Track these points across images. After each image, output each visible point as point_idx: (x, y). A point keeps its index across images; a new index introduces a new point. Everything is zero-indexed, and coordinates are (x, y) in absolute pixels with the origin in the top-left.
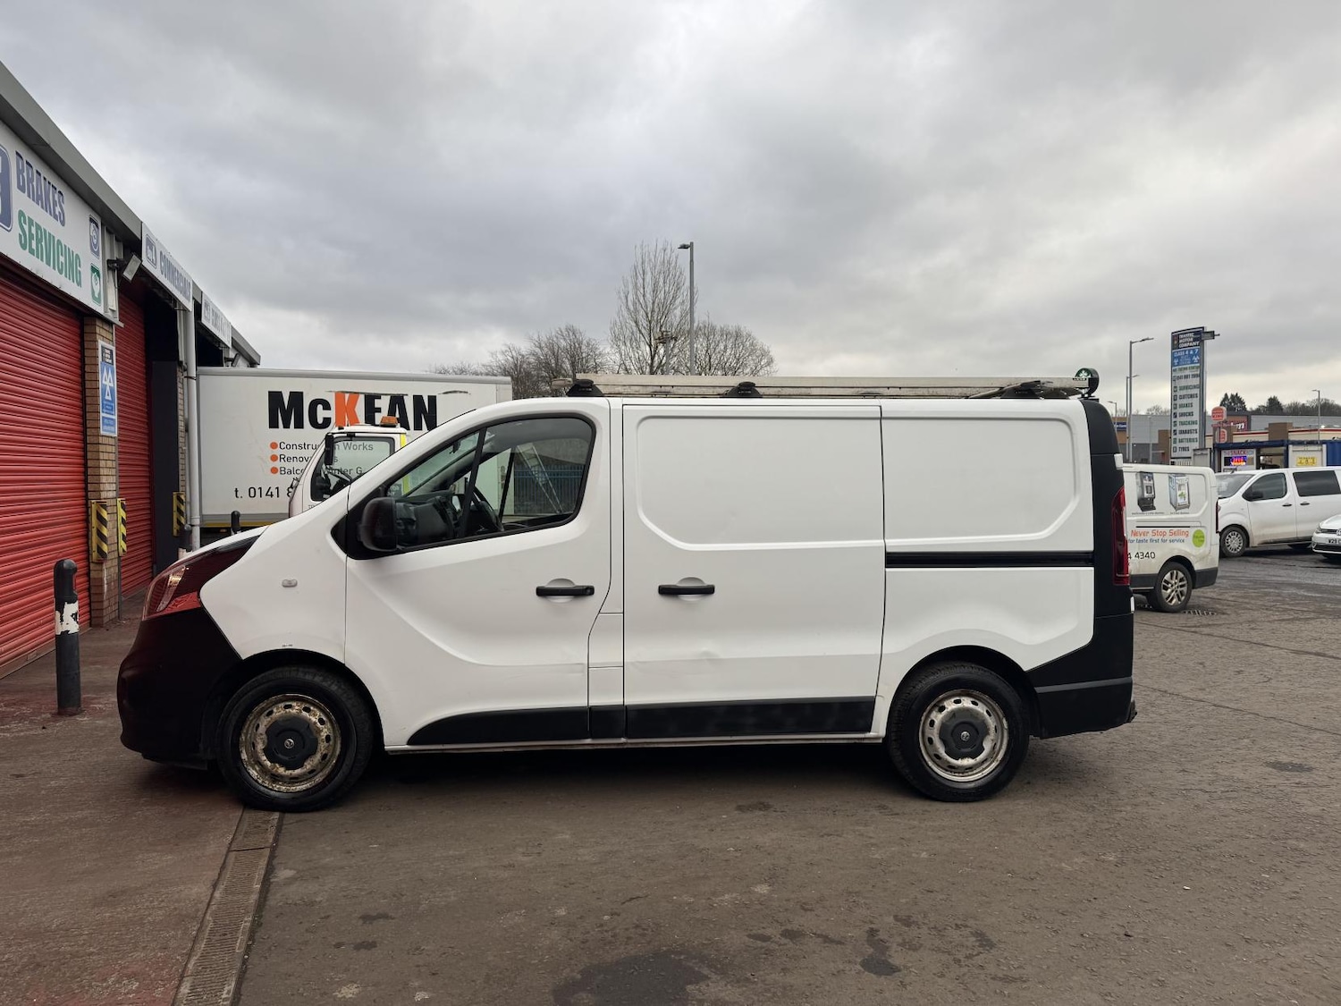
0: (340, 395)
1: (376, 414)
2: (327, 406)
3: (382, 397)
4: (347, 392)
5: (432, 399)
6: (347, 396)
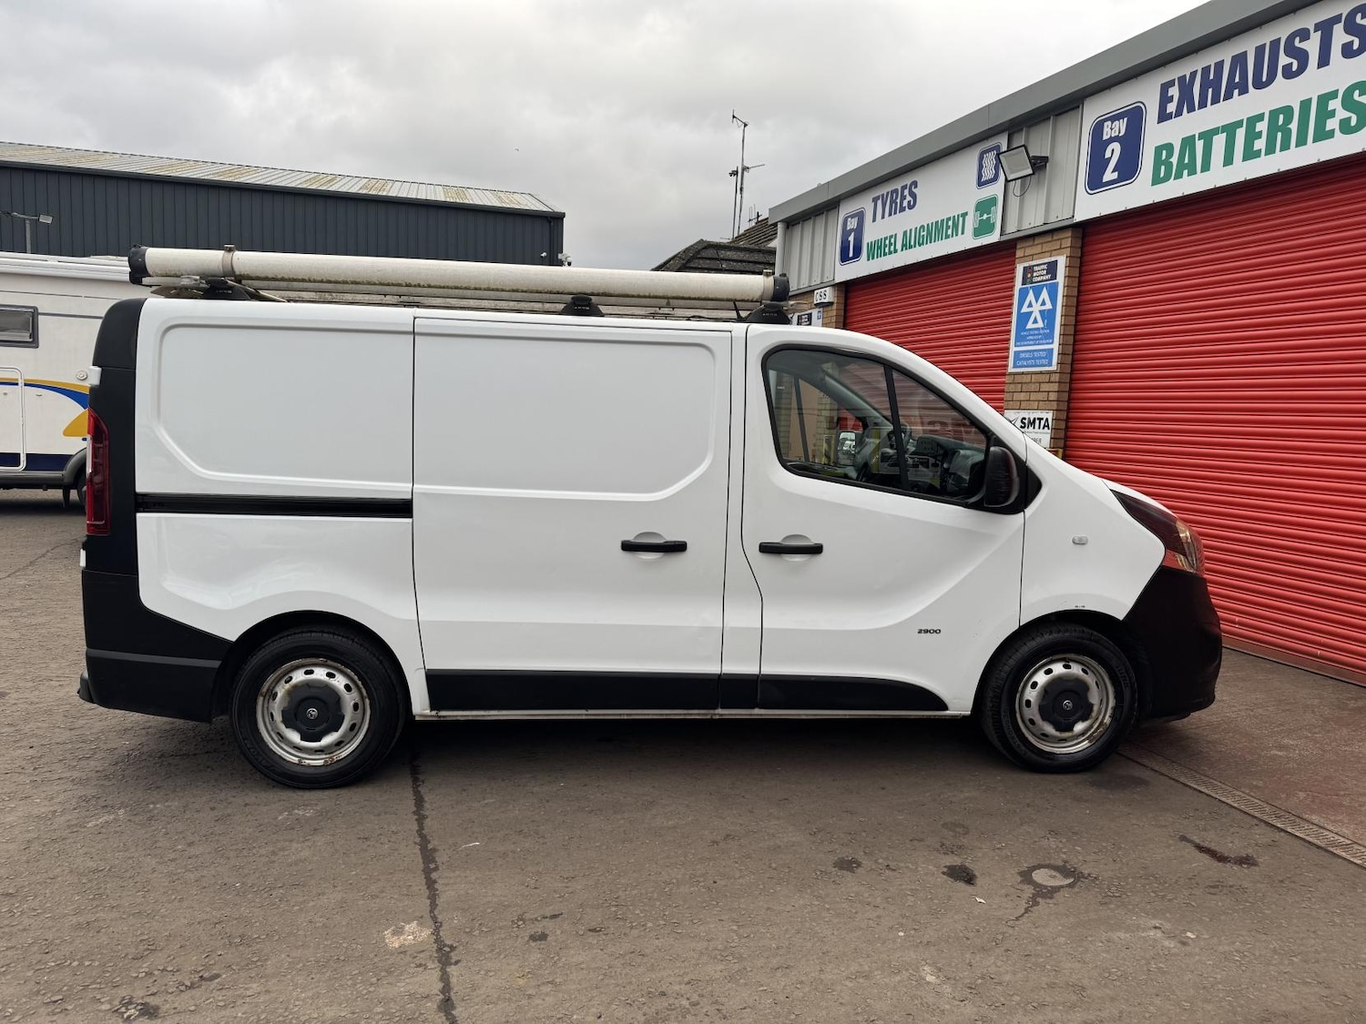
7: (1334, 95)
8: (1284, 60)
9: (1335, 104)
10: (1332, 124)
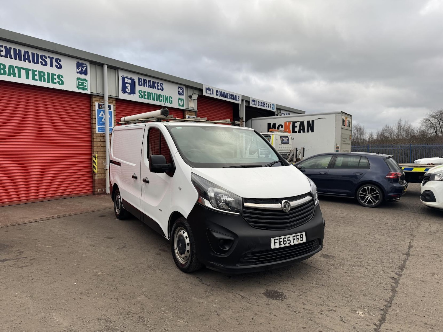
0: (286, 123)
1: (296, 128)
2: (282, 127)
3: (298, 122)
4: (288, 122)
5: (313, 122)
6: (288, 123)
7: (55, 75)
8: (40, 60)
9: (55, 77)
10: (55, 81)
